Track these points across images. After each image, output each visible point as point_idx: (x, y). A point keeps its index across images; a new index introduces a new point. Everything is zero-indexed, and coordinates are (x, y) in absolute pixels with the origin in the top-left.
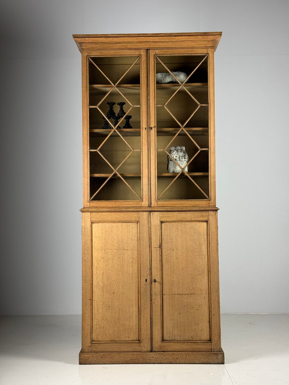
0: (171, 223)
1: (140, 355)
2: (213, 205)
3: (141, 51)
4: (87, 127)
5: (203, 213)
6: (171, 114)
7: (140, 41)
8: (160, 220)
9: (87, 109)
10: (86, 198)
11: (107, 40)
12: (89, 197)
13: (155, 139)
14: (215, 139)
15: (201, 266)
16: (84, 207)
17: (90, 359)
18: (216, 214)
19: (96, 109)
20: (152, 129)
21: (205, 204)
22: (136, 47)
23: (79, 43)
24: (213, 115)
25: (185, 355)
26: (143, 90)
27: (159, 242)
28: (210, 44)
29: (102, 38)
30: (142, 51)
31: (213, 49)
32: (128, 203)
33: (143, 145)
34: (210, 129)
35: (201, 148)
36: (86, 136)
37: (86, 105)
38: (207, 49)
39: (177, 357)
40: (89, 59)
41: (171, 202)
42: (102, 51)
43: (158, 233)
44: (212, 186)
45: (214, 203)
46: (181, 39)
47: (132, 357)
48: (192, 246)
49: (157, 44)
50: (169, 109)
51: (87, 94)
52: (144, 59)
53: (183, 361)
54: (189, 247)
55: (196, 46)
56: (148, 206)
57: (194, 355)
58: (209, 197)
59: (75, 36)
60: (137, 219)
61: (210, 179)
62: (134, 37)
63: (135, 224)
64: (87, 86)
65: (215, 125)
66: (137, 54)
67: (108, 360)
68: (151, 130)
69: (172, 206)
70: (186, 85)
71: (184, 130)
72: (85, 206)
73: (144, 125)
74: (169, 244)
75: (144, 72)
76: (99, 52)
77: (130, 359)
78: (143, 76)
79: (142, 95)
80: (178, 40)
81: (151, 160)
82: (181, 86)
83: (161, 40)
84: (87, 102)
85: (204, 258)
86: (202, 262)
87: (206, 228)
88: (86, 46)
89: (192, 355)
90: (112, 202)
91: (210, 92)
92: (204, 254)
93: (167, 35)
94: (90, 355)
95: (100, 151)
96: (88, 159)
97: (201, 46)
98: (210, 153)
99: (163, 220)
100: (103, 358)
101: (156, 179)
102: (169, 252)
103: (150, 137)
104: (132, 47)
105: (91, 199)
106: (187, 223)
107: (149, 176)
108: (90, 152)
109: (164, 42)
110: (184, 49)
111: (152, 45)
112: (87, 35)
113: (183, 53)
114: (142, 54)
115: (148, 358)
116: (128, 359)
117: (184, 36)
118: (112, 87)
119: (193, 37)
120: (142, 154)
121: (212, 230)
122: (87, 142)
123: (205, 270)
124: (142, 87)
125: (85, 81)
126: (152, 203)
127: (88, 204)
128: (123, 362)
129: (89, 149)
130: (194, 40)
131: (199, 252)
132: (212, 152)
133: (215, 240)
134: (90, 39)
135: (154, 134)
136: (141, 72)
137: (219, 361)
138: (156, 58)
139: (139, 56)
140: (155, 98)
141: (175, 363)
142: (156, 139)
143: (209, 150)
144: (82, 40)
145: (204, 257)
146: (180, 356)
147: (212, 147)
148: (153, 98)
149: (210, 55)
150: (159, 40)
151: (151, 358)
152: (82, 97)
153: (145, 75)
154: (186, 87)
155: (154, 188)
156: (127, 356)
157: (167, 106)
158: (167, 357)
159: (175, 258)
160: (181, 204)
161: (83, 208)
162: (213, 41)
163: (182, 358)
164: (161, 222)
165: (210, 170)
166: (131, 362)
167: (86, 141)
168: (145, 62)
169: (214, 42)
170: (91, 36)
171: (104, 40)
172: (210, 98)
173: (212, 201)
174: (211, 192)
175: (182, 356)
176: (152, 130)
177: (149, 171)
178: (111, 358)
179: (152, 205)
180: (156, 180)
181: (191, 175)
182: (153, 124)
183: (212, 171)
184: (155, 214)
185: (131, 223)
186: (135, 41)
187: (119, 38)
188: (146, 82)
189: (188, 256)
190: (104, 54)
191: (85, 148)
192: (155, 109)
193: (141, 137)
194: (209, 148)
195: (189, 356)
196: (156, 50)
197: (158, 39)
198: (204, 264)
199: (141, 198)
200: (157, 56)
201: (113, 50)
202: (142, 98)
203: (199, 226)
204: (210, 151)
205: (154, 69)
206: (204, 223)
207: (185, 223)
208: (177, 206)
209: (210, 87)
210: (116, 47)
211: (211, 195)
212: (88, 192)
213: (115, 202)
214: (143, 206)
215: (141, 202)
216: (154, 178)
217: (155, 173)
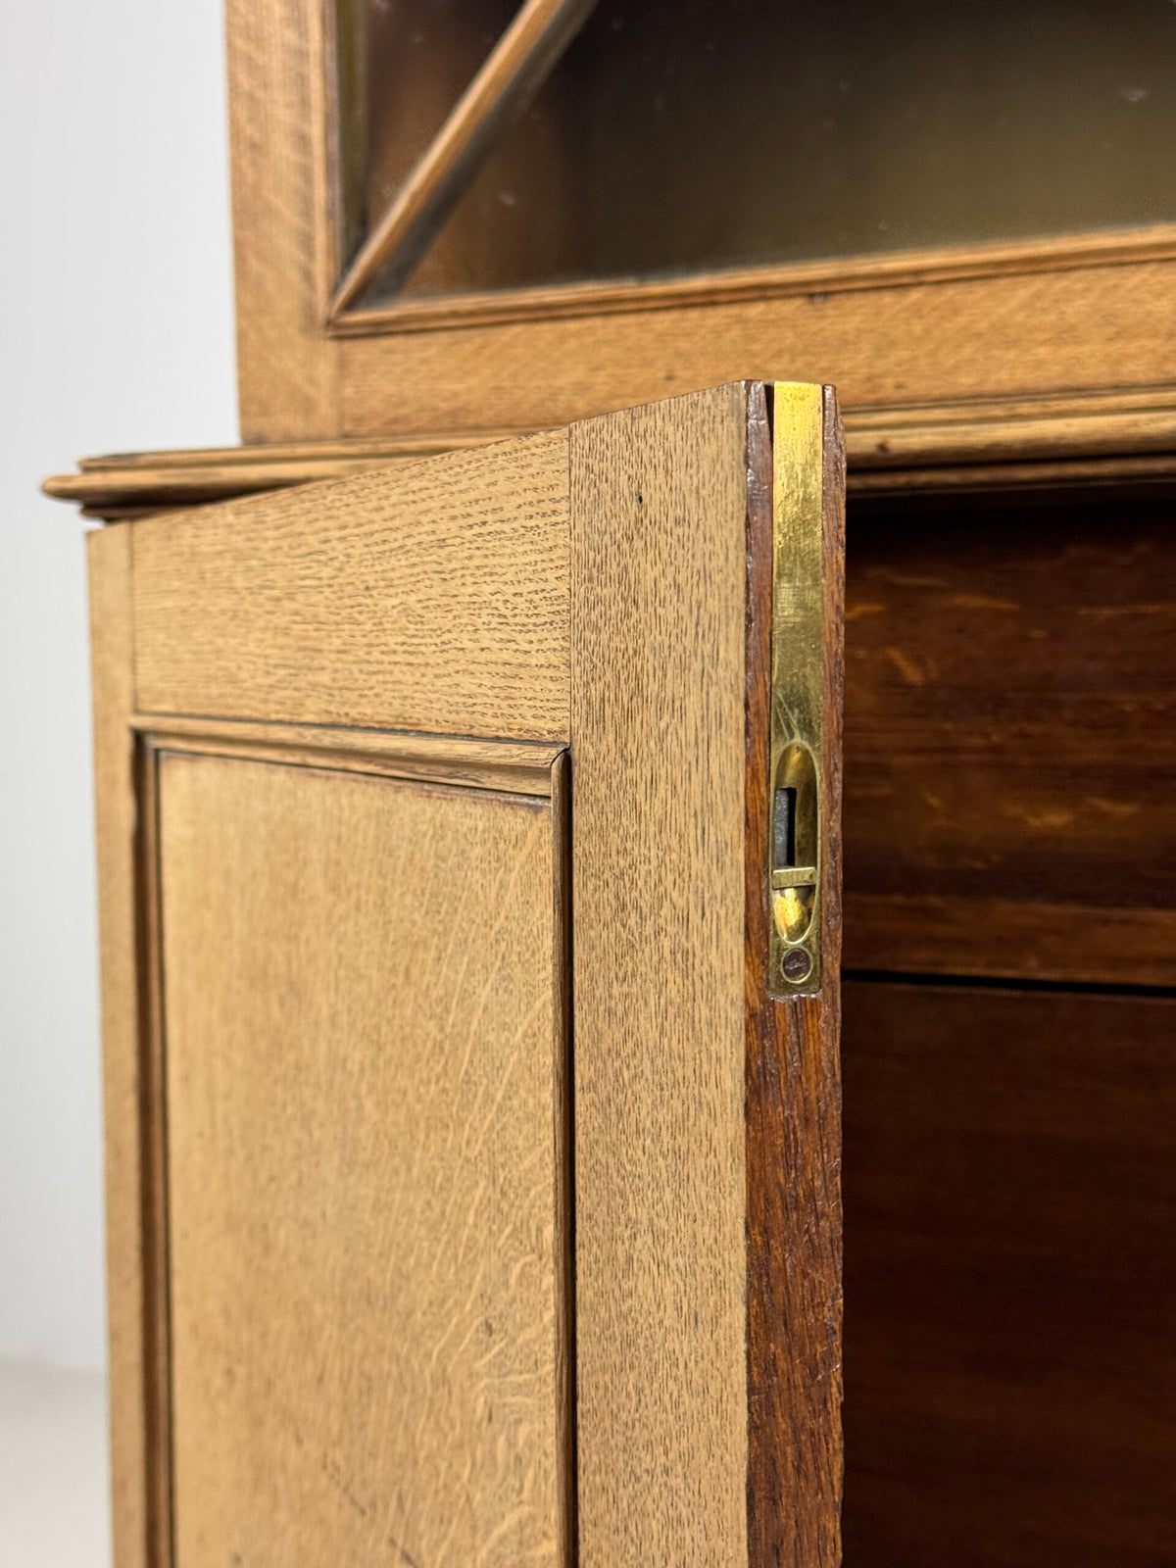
10: (287, 245)
12: (327, 235)
90: (755, 311)
127: (325, 370)
212: (303, 142)
213: (814, 293)
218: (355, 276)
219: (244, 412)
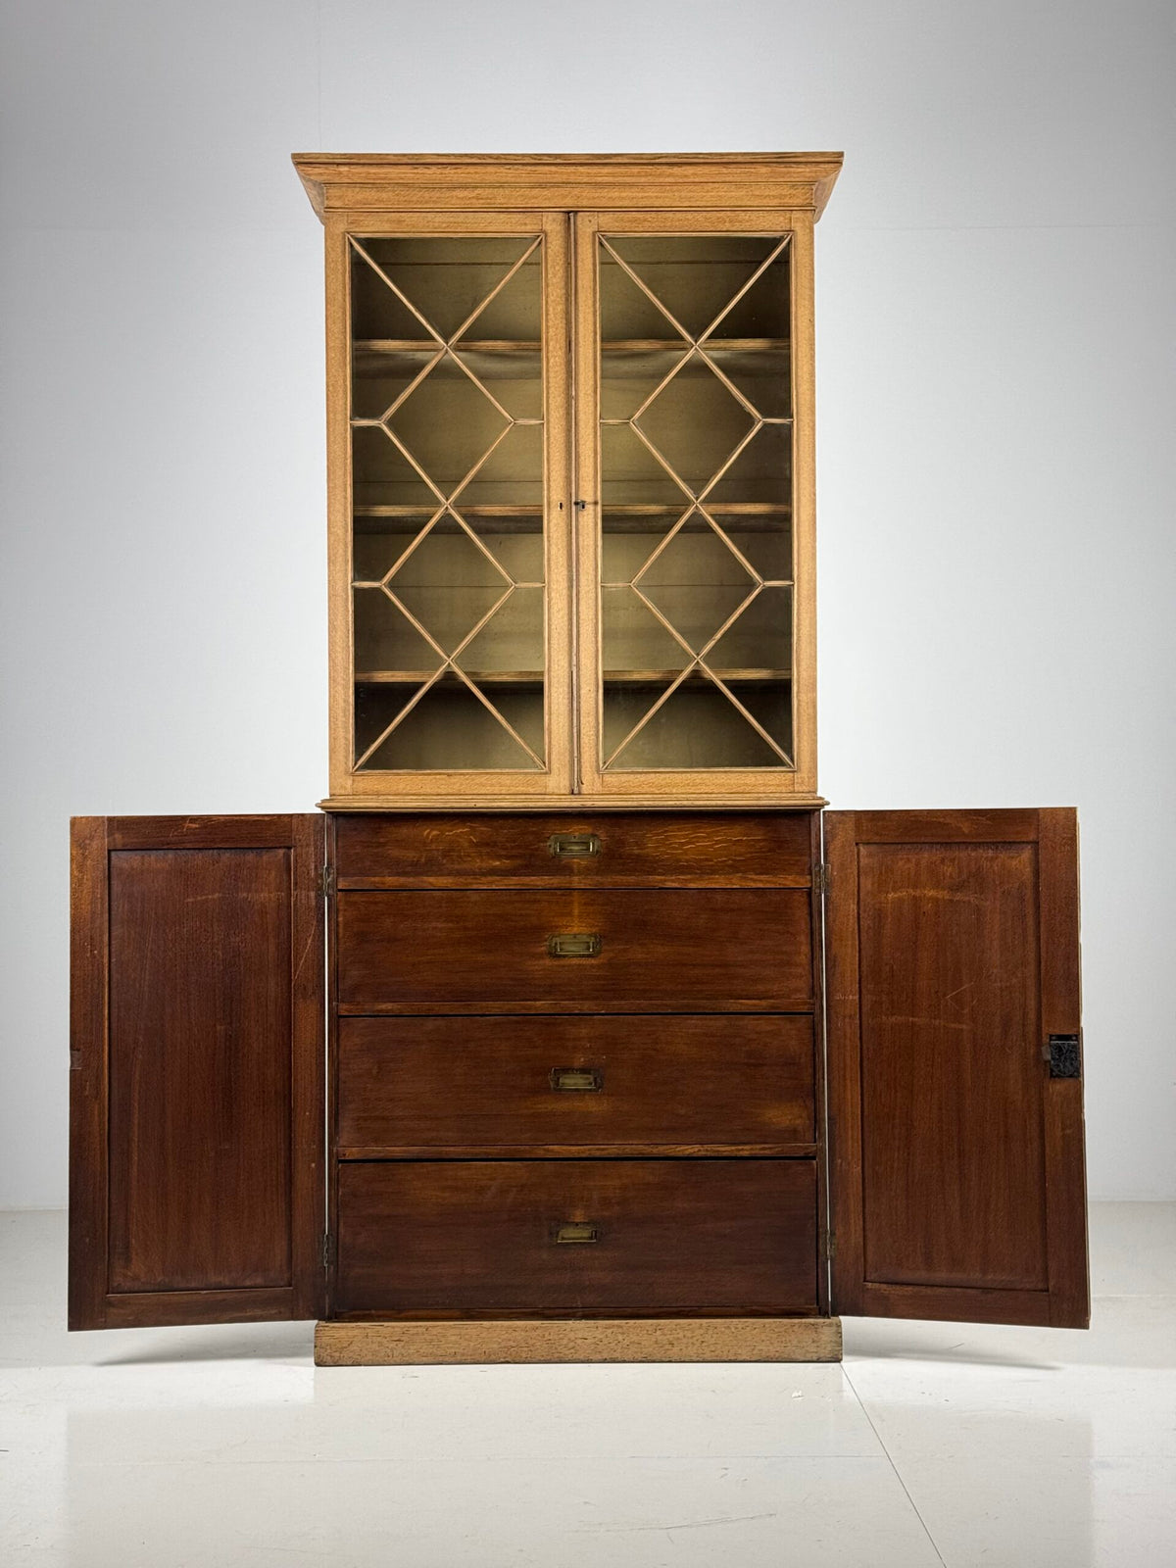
1: (538, 1332)
2: (806, 789)
3: (544, 219)
4: (346, 498)
6: (654, 451)
7: (541, 181)
9: (346, 430)
10: (342, 758)
11: (418, 176)
12: (351, 757)
13: (596, 546)
14: (814, 548)
16: (333, 792)
17: (354, 1347)
19: (378, 430)
20: (583, 507)
21: (778, 785)
22: (527, 203)
23: (315, 185)
24: (810, 460)
25: (702, 1331)
26: (551, 364)
28: (798, 197)
29: (400, 167)
30: (550, 218)
31: (809, 214)
32: (495, 779)
33: (553, 566)
34: (798, 508)
35: (765, 579)
36: (340, 532)
37: (339, 417)
38: (788, 216)
39: (671, 1338)
40: (351, 245)
41: (653, 775)
42: (403, 214)
44: (805, 718)
45: (812, 781)
46: (694, 174)
47: (510, 1340)
49: (605, 193)
50: (646, 433)
51: (345, 376)
52: (555, 245)
53: (692, 1352)
55: (749, 203)
56: (567, 792)
57: (733, 1330)
58: (792, 760)
59: (302, 161)
61: (798, 692)
62: (520, 167)
64: (346, 345)
65: (815, 495)
66: (528, 228)
67: (422, 1351)
68: (580, 513)
69: (658, 791)
70: (712, 345)
71: (703, 511)
72: (338, 792)
73: (554, 491)
75: (557, 296)
76: (388, 220)
77: (502, 1345)
78: (554, 309)
79: (548, 382)
80: (681, 181)
81: (581, 622)
82: (692, 352)
83: (621, 180)
84: (346, 404)
88: (340, 197)
89: (727, 1331)
90: (438, 777)
91: (800, 374)
93: (642, 159)
94: (356, 1332)
95: (392, 585)
96: (347, 615)
97: (765, 202)
98: (796, 596)
100: (402, 1343)
101: (597, 691)
103: (577, 539)
104: (512, 203)
105: (360, 762)
107: (575, 682)
108: (357, 592)
109: (631, 185)
110: (704, 214)
111: (585, 197)
112: (345, 154)
113: (700, 229)
114: (548, 227)
115: (565, 1342)
116: (495, 1346)
117: (706, 167)
118: (437, 350)
119: (739, 171)
120: (547, 599)
122: (346, 555)
124: (547, 352)
125: (337, 328)
126: (584, 782)
127: (350, 782)
128: (477, 1357)
129: (350, 581)
130: (739, 179)
132: (804, 592)
134: (356, 171)
135: (591, 525)
136: (547, 297)
137: (825, 1353)
138: (601, 244)
139: (539, 238)
140: (595, 392)
141: (664, 1359)
142: (600, 543)
143: (793, 585)
144: (329, 175)
146: (681, 1335)
147: (805, 577)
148: (590, 391)
149: (800, 238)
150: (611, 179)
151: (579, 1341)
152: (327, 386)
153: (560, 308)
154: (711, 353)
155: (593, 723)
156: (490, 1335)
157: (641, 423)
158: (635, 1339)
160: (688, 785)
161: (328, 797)
162: (811, 183)
163: (691, 1341)
165: (798, 661)
166: (505, 1358)
167: (341, 551)
168: (560, 259)
169: (814, 188)
170: (362, 161)
171: (407, 173)
172: (800, 396)
173: (804, 774)
174: (799, 741)
175: (689, 1334)
176: (585, 513)
177: (574, 663)
178: (432, 1341)
179: (585, 789)
180: (597, 695)
181: (727, 677)
182: (589, 491)
183: (804, 665)
186: (522, 180)
187: (463, 169)
188: (562, 331)
190: (407, 225)
191: (340, 575)
192: (596, 433)
193: (545, 535)
194: (793, 581)
195: (715, 1336)
196: (600, 214)
197: (608, 175)
199: (544, 763)
200: (603, 236)
201: (440, 214)
202: (548, 393)
204: (798, 589)
205: (595, 285)
208: (674, 791)
209: (800, 354)
210: (453, 202)
211: (798, 753)
212: (347, 739)
213: (449, 775)
214: (548, 791)
215: (543, 777)
216: (593, 688)
217: (593, 671)
218: (357, 766)
219: (330, 788)
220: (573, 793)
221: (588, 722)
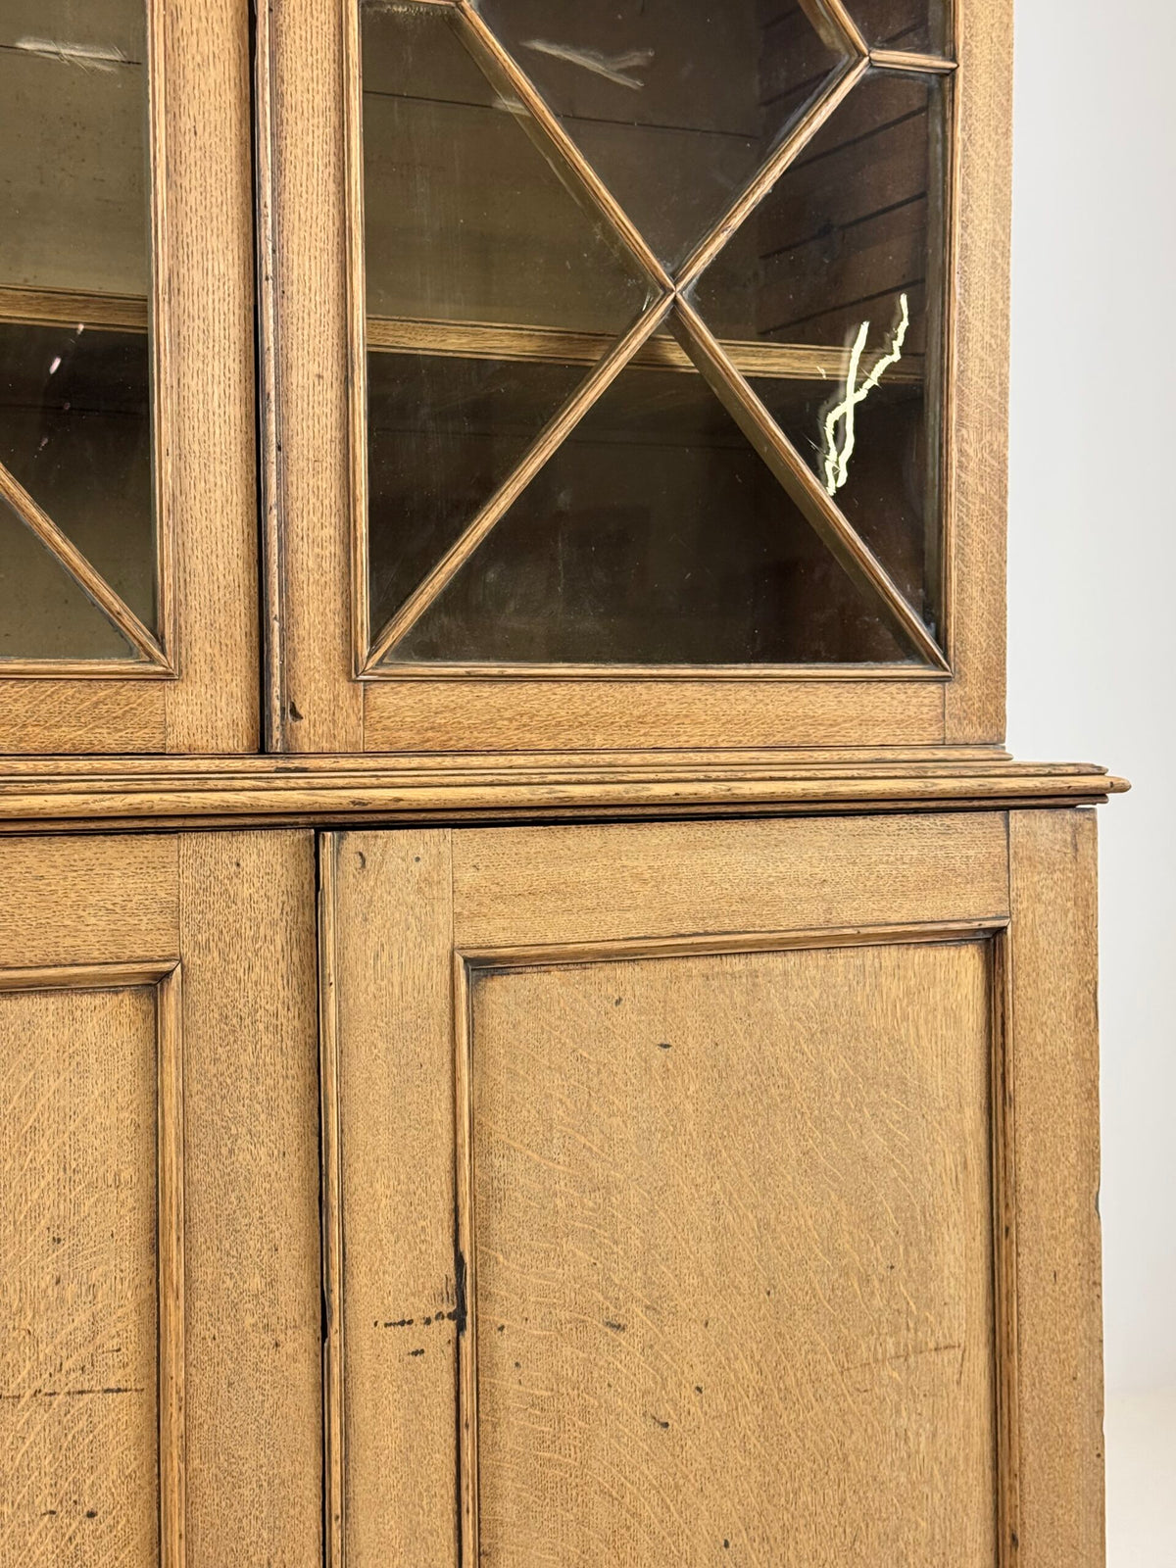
0: (597, 974)
2: (977, 735)
5: (947, 832)
8: (460, 940)
15: (926, 1490)
18: (1085, 848)
21: (899, 723)
27: (447, 1238)
35: (877, 40)
41: (530, 688)
43: (437, 1116)
45: (991, 709)
48: (827, 1253)
54: (801, 1262)
56: (241, 741)
58: (944, 647)
60: (147, 942)
63: (116, 999)
69: (545, 744)
74: (568, 1245)
85: (959, 1383)
86: (934, 1435)
87: (972, 1018)
92: (959, 1336)
98: (961, 111)
99: (498, 933)
102: (567, 1351)
106: (776, 963)
121: (1040, 1039)
123: (962, 1530)
126: (302, 712)
131: (902, 1321)
133: (1072, 1157)
143: (953, 70)
145: (951, 1372)
147: (984, 50)
155: (331, 495)
159: (643, 1427)
164: (466, 960)
165: (963, 324)
173: (972, 688)
179: (309, 733)
184: (394, 864)
185: (52, 1003)
189: (790, 1381)
194: (954, 59)
198: (954, 1460)
199: (162, 638)
203: (908, 993)
204: (967, 89)
206: (953, 952)
207: (758, 962)
208: (599, 741)
211: (959, 624)
214: (175, 740)
215: (153, 691)
216: (331, 370)
217: (332, 308)
220: (262, 749)
221: (316, 493)
